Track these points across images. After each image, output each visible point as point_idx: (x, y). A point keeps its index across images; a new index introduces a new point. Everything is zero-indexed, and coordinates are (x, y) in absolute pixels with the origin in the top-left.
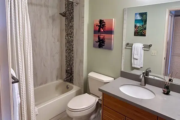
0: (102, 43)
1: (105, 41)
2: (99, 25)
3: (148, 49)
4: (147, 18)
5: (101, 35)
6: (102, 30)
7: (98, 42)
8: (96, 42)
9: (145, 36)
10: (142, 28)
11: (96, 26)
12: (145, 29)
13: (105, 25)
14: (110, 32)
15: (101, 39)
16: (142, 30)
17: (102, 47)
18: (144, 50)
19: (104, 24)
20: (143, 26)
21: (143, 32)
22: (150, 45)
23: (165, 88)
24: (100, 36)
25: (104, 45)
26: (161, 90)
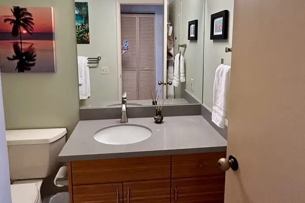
0: (26, 59)
1: (35, 56)
2: (15, 19)
3: (95, 65)
4: (88, 12)
5: (21, 43)
6: (25, 32)
7: (15, 58)
8: (9, 59)
9: (89, 43)
10: (81, 29)
11: (6, 20)
12: (87, 31)
13: (32, 19)
14: (48, 35)
15: (23, 52)
16: (82, 33)
17: (29, 69)
18: (90, 67)
19: (29, 17)
20: (82, 25)
21: (85, 37)
22: (98, 58)
23: (157, 115)
24: (20, 45)
25: (33, 65)
26: (152, 120)
